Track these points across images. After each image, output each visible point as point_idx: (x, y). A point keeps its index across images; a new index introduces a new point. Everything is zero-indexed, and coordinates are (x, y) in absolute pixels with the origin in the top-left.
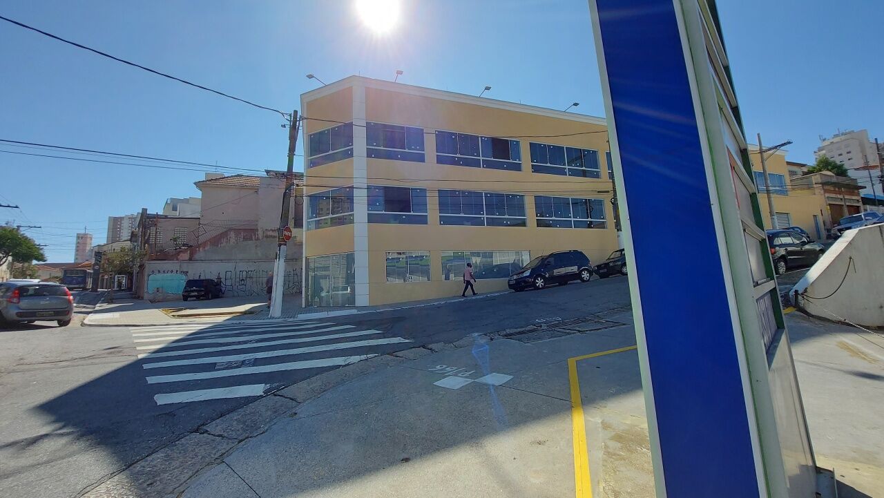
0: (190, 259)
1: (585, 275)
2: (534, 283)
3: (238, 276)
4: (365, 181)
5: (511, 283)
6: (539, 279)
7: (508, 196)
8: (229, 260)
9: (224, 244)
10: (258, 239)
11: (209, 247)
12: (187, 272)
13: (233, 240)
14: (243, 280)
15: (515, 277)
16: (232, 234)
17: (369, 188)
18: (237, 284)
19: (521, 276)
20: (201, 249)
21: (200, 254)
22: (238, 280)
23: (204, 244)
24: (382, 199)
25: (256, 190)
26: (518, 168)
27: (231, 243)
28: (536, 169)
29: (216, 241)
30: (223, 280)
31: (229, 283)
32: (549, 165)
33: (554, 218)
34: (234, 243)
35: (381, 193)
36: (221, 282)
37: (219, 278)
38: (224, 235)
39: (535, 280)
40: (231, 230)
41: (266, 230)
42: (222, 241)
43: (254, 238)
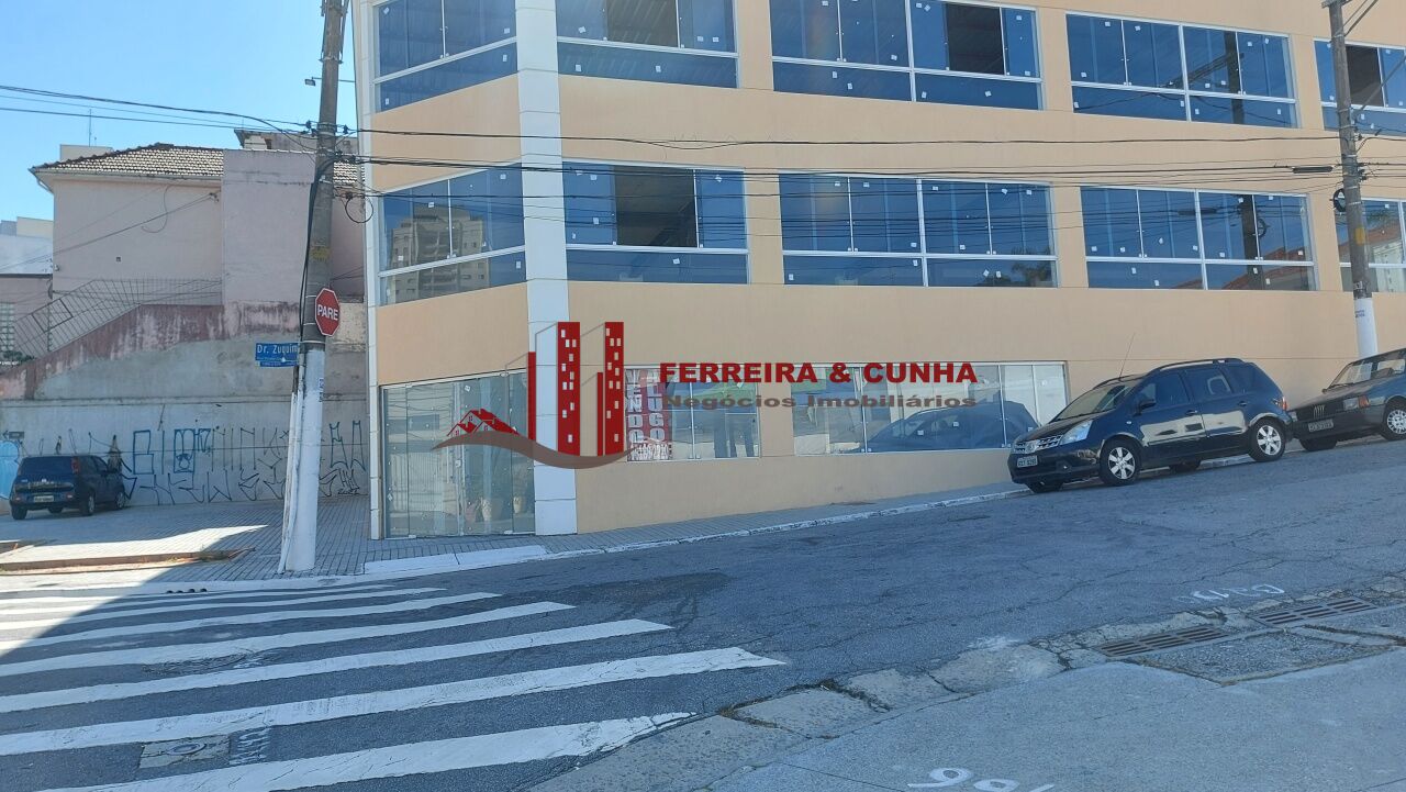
0: (29, 397)
1: (1269, 440)
2: (1104, 464)
3: (168, 446)
4: (556, 146)
5: (1023, 463)
6: (1119, 451)
7: (995, 189)
8: (141, 400)
9: (128, 349)
10: (223, 336)
11: (81, 359)
12: (22, 434)
13: (151, 339)
14: (184, 456)
15: (1036, 446)
16: (149, 323)
17: (568, 169)
18: (169, 469)
19: (1056, 441)
20: (59, 365)
21: (57, 381)
22: (170, 456)
23: (68, 352)
24: (608, 206)
25: (211, 187)
26: (1027, 97)
27: (147, 347)
28: (1087, 102)
29: (100, 342)
30: (127, 458)
31: (143, 464)
32: (1127, 86)
33: (1143, 258)
34: (154, 347)
35: (606, 186)
36: (120, 462)
37: (114, 452)
38: (124, 324)
39: (1105, 454)
40: (143, 308)
41: (248, 308)
42: (120, 343)
43: (212, 334)
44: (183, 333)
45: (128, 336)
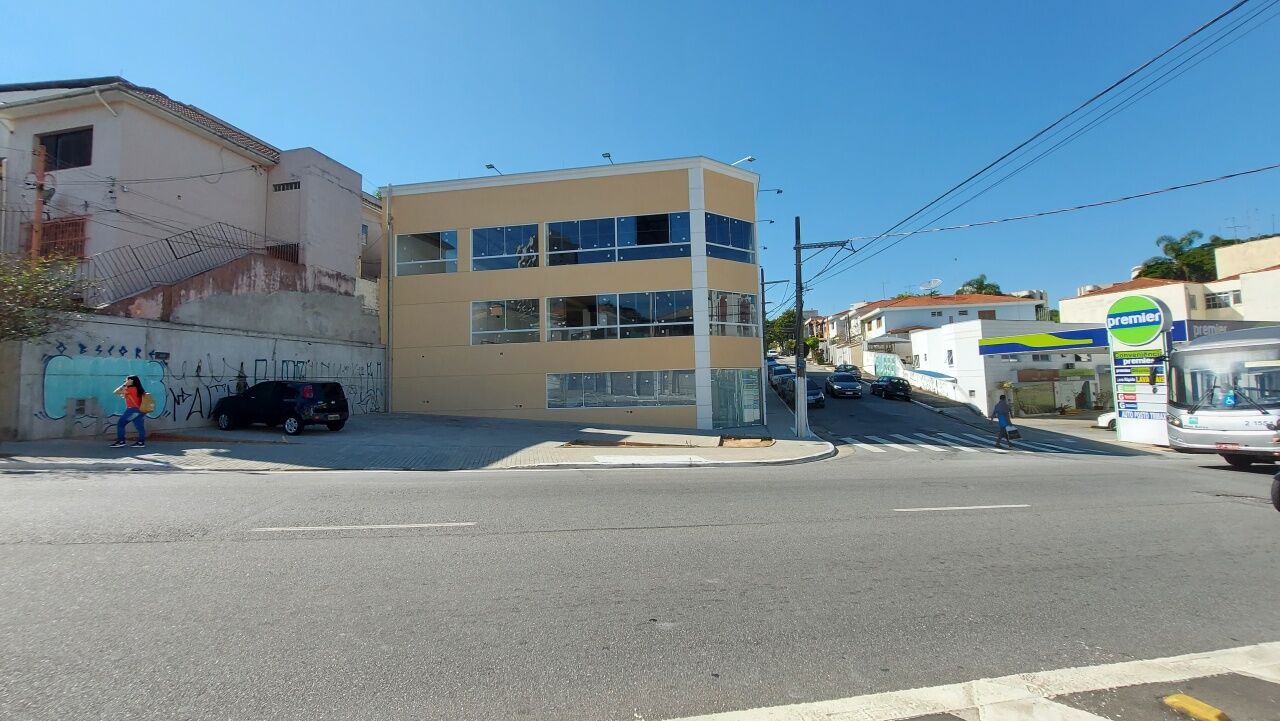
8: (261, 334)
9: (245, 289)
10: (305, 290)
11: (211, 292)
12: (167, 355)
13: (261, 283)
20: (192, 293)
23: (200, 283)
27: (258, 289)
29: (226, 276)
34: (262, 290)
38: (242, 263)
40: (255, 252)
41: (320, 272)
42: (240, 282)
43: (298, 287)
44: (281, 282)
45: (245, 278)
